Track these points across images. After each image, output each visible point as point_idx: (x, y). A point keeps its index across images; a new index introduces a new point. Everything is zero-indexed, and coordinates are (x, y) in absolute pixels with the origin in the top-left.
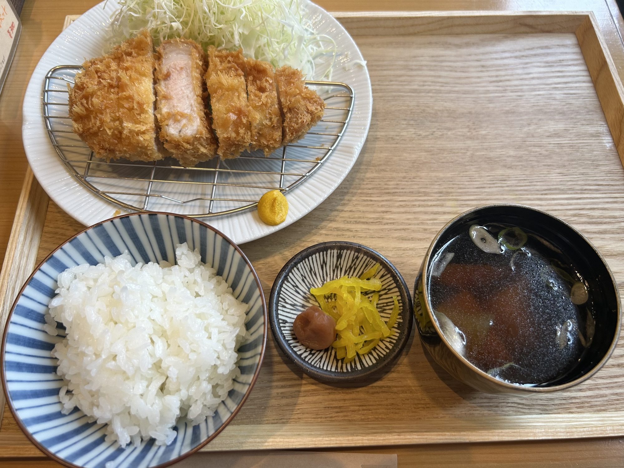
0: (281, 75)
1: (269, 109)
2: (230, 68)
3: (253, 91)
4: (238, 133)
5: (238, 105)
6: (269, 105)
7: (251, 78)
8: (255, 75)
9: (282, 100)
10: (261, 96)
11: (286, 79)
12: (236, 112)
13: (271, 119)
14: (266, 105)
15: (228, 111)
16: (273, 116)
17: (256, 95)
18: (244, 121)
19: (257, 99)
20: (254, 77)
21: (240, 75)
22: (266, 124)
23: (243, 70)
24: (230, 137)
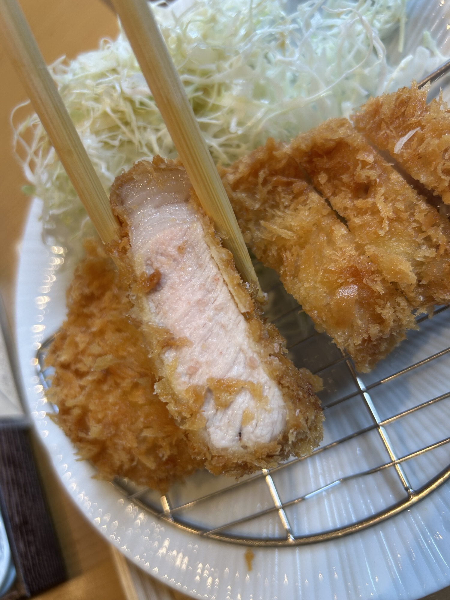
0: (379, 127)
1: (410, 222)
2: (273, 192)
3: (348, 203)
4: (379, 320)
5: (344, 263)
6: (405, 215)
7: (322, 178)
8: (327, 166)
9: (423, 179)
10: (374, 204)
11: (395, 128)
12: (350, 280)
13: (428, 239)
14: (398, 219)
15: (333, 289)
16: (431, 232)
17: (360, 212)
18: (379, 288)
19: (368, 217)
20: (327, 171)
21: (300, 193)
22: (425, 257)
23: (298, 175)
24: (369, 337)
